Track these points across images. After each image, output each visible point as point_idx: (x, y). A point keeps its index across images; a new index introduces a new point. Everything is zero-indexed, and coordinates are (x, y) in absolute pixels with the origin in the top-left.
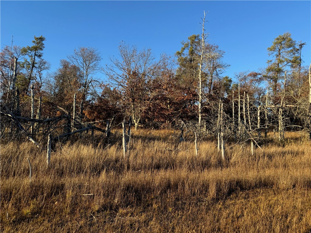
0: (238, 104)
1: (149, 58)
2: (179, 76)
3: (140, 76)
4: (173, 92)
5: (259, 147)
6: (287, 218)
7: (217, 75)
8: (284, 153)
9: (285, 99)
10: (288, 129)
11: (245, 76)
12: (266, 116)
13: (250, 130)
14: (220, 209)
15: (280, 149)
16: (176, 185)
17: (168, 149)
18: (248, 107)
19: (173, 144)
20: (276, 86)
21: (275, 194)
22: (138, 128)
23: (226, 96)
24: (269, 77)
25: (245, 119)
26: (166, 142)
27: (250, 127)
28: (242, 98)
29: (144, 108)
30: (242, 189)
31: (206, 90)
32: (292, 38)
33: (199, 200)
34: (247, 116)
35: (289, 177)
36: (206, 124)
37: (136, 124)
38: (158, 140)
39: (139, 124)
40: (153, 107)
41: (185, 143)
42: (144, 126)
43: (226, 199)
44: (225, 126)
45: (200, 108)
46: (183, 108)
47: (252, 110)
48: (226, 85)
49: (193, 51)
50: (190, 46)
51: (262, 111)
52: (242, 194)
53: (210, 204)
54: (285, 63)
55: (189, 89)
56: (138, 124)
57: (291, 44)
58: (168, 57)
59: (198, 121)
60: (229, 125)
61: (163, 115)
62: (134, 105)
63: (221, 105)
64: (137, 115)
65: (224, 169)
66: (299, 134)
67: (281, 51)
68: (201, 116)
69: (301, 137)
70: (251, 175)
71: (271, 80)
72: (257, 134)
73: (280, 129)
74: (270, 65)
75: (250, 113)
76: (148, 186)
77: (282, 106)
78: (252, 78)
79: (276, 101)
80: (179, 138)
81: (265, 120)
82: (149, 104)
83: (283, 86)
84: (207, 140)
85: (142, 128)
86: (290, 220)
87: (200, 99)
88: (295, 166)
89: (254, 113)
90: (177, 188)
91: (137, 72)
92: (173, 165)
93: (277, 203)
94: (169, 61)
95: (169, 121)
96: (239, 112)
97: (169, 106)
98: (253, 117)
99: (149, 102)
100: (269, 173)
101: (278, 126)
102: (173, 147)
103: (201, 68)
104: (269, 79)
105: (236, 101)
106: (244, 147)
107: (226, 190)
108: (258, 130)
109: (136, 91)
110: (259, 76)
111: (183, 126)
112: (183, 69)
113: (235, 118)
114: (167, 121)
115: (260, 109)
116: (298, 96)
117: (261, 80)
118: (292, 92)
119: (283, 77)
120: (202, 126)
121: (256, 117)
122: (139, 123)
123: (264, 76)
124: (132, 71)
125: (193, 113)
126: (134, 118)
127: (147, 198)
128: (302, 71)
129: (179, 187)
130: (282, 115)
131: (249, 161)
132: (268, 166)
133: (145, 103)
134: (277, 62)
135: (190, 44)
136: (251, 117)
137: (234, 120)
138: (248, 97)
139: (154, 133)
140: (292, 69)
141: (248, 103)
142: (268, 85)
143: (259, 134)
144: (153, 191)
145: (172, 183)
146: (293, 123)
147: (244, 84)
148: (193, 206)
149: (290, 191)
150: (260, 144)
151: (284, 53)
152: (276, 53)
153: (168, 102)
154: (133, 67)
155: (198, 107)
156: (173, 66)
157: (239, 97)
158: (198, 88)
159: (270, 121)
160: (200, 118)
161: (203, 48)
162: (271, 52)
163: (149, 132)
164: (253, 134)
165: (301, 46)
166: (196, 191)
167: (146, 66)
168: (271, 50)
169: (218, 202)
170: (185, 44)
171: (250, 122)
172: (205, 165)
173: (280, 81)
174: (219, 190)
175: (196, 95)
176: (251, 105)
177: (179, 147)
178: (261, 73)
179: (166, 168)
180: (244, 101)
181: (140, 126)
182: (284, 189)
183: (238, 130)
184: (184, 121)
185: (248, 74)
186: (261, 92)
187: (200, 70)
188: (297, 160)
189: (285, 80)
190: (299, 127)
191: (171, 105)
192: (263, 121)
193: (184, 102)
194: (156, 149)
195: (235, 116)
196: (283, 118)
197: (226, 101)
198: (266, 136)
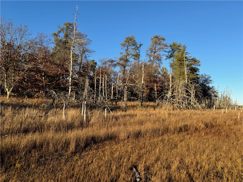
0: (100, 81)
1: (26, 34)
2: (54, 53)
3: (15, 48)
4: (48, 66)
5: (111, 112)
6: (121, 159)
7: (85, 57)
8: (125, 116)
9: (129, 79)
10: (129, 100)
11: (105, 61)
12: (117, 90)
13: (106, 100)
14: (77, 160)
15: (123, 113)
16: (41, 145)
17: (39, 115)
18: (106, 83)
19: (44, 111)
20: (124, 71)
21: (116, 144)
22: (10, 96)
23: (92, 74)
24: (121, 64)
25: (103, 92)
26: (37, 109)
27: (107, 98)
28: (102, 77)
29: (17, 78)
30: (95, 143)
31: (77, 68)
32: (135, 39)
33: (61, 155)
34: (105, 90)
35: (126, 132)
36: (75, 95)
37: (8, 93)
38: (29, 107)
39: (12, 93)
40: (27, 77)
41: (55, 110)
42: (17, 95)
43: (82, 152)
44: (89, 97)
45: (70, 82)
46: (57, 81)
47: (108, 86)
48: (92, 66)
49: (67, 35)
50: (65, 31)
51: (115, 87)
52: (95, 146)
53: (69, 157)
54: (131, 56)
55: (63, 66)
56: (10, 92)
57: (134, 44)
58: (45, 36)
59: (68, 92)
60: (92, 96)
61: (37, 86)
62: (6, 75)
63: (87, 81)
64: (10, 84)
65: (84, 129)
66: (135, 103)
67: (129, 48)
68: (71, 88)
69: (136, 105)
70: (102, 132)
71: (122, 66)
72: (110, 103)
73: (124, 99)
74: (121, 55)
75: (107, 88)
76: (13, 149)
77: (127, 85)
78: (110, 63)
79: (124, 81)
80: (50, 105)
81: (116, 93)
82: (24, 75)
83: (128, 71)
84: (74, 108)
85: (14, 96)
86: (123, 160)
87: (71, 75)
88: (131, 124)
89: (109, 88)
90: (42, 148)
91: (12, 44)
92: (41, 129)
93: (116, 150)
94: (45, 39)
95: (43, 91)
96: (100, 87)
97: (43, 78)
98: (109, 91)
99: (23, 73)
100: (114, 129)
101: (124, 98)
102: (44, 113)
103: (72, 49)
104: (121, 66)
105: (98, 78)
106: (100, 112)
107: (83, 145)
108: (111, 100)
109: (10, 61)
110: (115, 63)
111: (54, 96)
112: (58, 48)
113: (96, 91)
114: (41, 91)
115: (113, 86)
116: (137, 79)
117: (115, 66)
118: (134, 76)
119: (129, 65)
120: (71, 96)
121: (111, 91)
122: (12, 91)
123: (117, 63)
124: (6, 42)
125: (65, 85)
126: (6, 87)
127: (11, 159)
128: (140, 63)
129: (44, 147)
130: (127, 91)
131: (102, 121)
132: (114, 125)
133: (19, 73)
134: (126, 55)
135: (65, 29)
136: (107, 91)
137: (95, 92)
138: (106, 77)
139: (27, 101)
140: (135, 61)
141: (106, 80)
142: (120, 70)
143: (112, 103)
144: (18, 153)
145: (38, 144)
146: (133, 96)
147: (105, 67)
148: (54, 160)
149: (126, 141)
150: (112, 110)
151: (130, 49)
152: (125, 48)
153: (43, 74)
154: (8, 38)
155: (68, 80)
156: (49, 44)
157: (100, 76)
158: (69, 65)
159: (119, 94)
160: (70, 90)
161: (75, 34)
162: (123, 47)
163: (21, 101)
164: (108, 103)
165: (140, 46)
166: (59, 148)
167: (22, 40)
168: (123, 46)
169: (75, 155)
170: (61, 28)
171: (106, 95)
172: (70, 127)
173: (127, 68)
174: (77, 146)
175: (67, 71)
176: (107, 82)
177: (49, 113)
178: (116, 61)
179: (34, 132)
180: (104, 79)
181: (13, 94)
182: (122, 140)
183: (98, 100)
184: (56, 92)
185: (107, 60)
186: (115, 74)
187: (72, 51)
188: (132, 120)
189: (130, 67)
190: (135, 99)
191: (45, 77)
192: (115, 94)
193: (58, 76)
194: (27, 116)
195: (96, 90)
196: (127, 93)
197: (91, 78)
198: (116, 104)
